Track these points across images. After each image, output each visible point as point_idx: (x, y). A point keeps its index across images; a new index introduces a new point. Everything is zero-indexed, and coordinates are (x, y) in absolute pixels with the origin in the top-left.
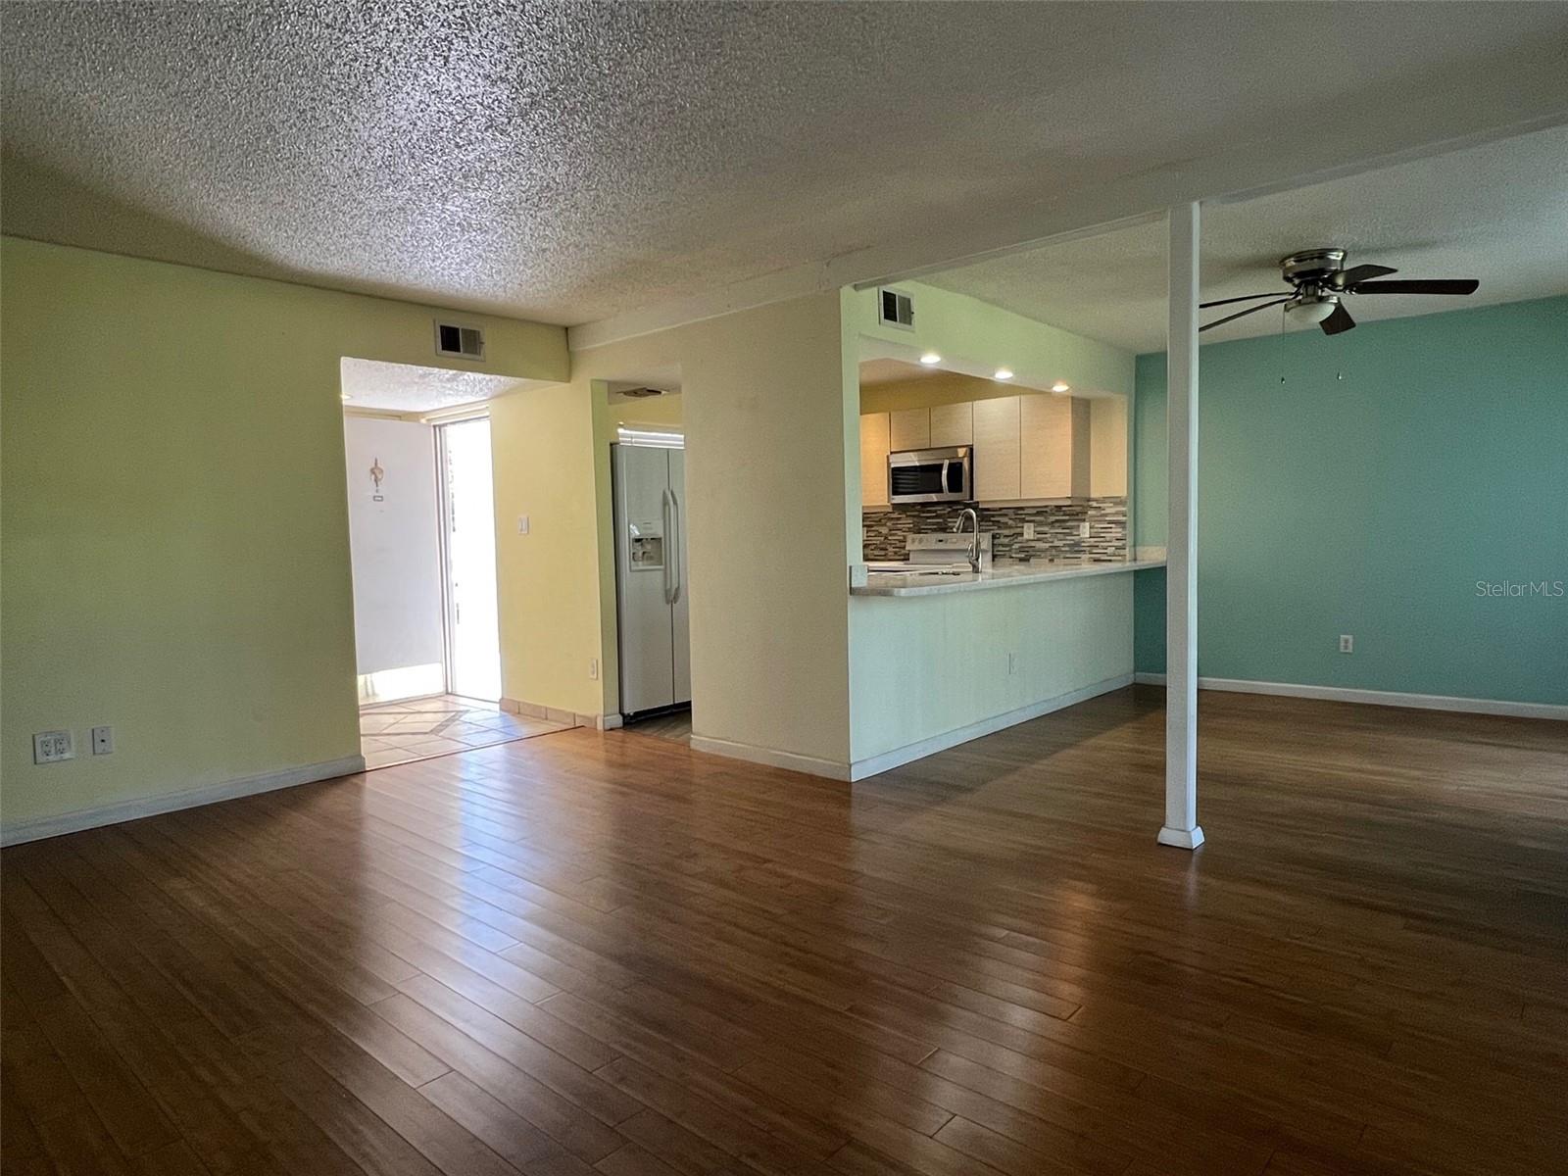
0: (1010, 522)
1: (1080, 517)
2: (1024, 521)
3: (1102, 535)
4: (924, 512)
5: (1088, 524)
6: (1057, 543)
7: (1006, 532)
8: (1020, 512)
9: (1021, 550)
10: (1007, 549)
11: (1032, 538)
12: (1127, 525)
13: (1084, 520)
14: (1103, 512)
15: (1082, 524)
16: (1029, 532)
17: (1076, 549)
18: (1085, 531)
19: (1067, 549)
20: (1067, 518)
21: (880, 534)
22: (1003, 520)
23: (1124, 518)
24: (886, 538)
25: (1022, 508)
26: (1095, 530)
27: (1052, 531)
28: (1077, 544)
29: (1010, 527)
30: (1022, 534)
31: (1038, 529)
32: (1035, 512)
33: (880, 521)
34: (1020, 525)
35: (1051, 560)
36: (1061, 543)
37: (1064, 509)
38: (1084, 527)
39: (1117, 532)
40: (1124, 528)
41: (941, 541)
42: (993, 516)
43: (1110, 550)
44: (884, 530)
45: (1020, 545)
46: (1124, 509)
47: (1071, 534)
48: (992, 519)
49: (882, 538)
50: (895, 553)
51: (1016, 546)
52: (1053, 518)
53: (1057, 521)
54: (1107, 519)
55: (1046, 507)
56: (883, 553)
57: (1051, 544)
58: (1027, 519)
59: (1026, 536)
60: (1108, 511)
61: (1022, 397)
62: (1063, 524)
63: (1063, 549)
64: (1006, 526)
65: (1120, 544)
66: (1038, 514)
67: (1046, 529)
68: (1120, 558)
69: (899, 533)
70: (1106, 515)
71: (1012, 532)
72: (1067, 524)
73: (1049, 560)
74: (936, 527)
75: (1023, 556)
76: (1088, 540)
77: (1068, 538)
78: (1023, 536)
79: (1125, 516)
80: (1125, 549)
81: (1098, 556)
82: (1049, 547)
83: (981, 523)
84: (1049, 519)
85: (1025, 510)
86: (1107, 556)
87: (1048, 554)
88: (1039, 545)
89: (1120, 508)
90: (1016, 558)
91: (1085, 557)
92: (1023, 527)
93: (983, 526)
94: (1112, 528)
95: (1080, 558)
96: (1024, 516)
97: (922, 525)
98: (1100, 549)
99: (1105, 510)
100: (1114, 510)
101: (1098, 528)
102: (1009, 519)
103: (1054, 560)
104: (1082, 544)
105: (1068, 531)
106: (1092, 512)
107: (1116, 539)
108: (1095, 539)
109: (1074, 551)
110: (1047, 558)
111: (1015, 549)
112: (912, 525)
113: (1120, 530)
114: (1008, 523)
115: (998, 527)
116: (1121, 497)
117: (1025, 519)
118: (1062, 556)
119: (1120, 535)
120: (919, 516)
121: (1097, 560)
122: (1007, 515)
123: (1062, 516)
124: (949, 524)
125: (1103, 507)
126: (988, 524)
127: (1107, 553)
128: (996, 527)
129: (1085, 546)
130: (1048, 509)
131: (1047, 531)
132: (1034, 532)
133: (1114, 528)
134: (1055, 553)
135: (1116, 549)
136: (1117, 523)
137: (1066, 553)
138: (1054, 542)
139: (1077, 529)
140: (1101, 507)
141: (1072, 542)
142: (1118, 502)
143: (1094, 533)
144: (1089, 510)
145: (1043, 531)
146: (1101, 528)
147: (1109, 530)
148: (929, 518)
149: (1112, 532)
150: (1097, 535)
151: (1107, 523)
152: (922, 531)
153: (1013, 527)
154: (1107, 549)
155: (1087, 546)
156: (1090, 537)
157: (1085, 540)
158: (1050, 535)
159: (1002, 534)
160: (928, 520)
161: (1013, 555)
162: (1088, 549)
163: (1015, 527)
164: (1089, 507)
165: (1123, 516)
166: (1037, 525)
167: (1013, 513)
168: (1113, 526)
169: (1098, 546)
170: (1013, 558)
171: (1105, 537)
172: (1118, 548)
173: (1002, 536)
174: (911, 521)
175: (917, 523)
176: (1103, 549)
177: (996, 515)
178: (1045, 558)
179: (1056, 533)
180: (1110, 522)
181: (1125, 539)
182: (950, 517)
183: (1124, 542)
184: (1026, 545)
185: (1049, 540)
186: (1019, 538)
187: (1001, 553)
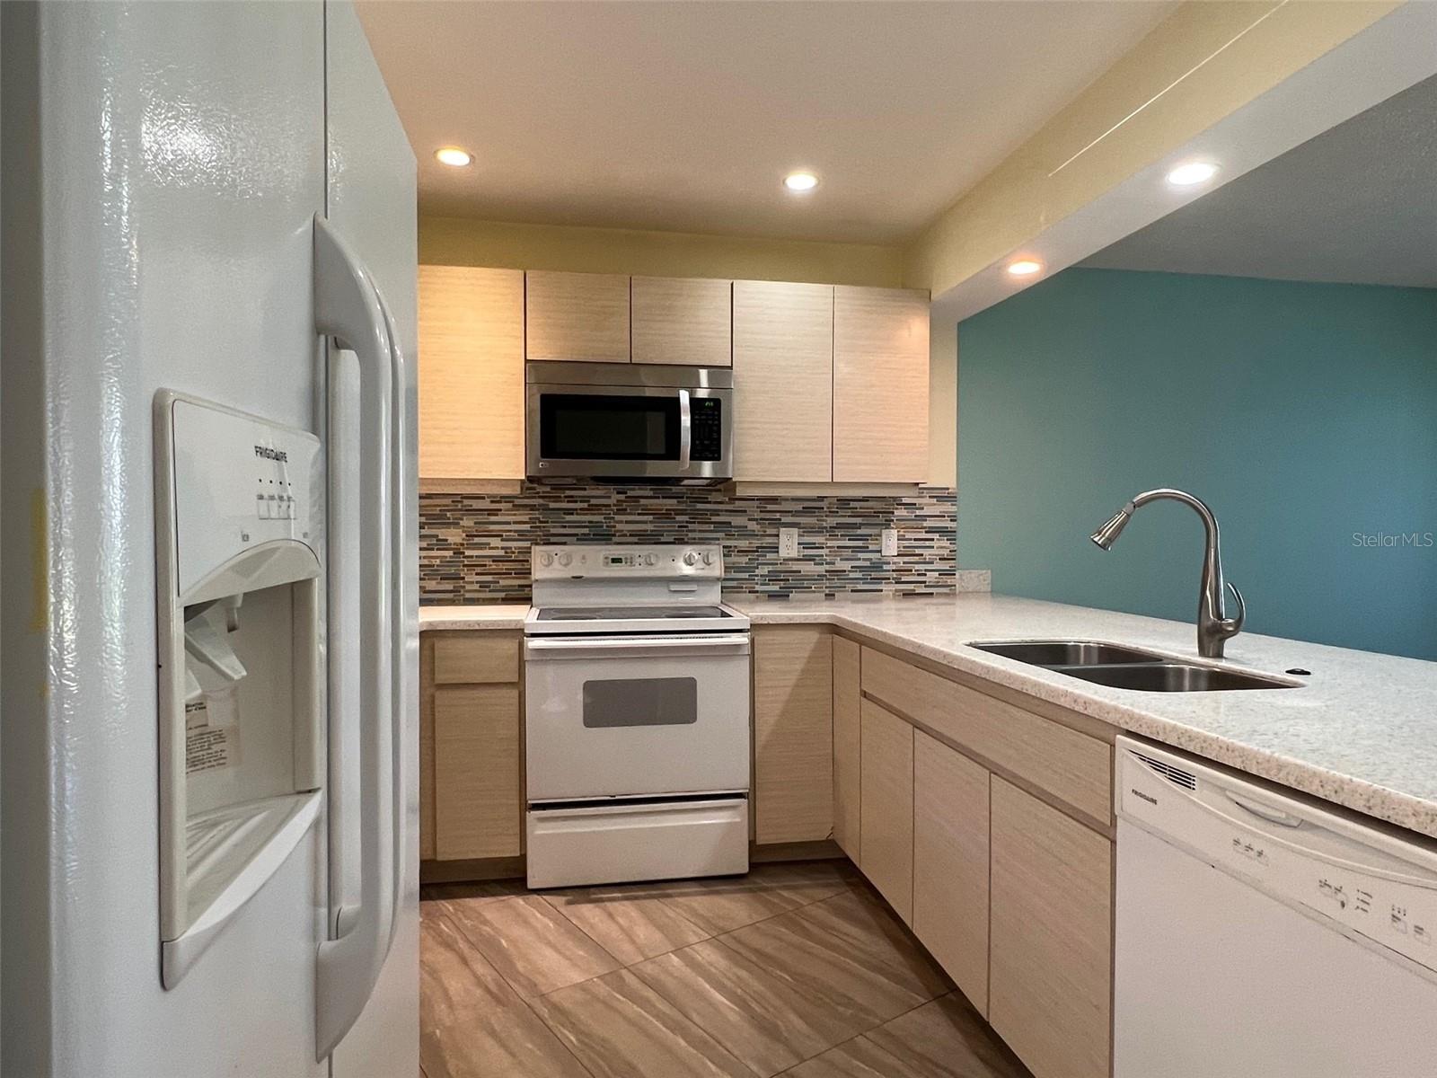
0: (753, 526)
1: (881, 519)
2: (778, 524)
3: (918, 551)
4: (557, 499)
5: (894, 532)
6: (840, 565)
7: (743, 544)
8: (770, 507)
9: (773, 577)
10: (746, 575)
11: (795, 555)
12: (959, 535)
13: (888, 527)
14: (918, 513)
15: (885, 532)
16: (789, 544)
17: (874, 575)
18: (890, 543)
19: (859, 575)
20: (858, 520)
22: (737, 521)
23: (953, 525)
24: (458, 553)
25: (774, 500)
26: (906, 543)
27: (829, 543)
28: (877, 566)
29: (753, 535)
30: (775, 549)
31: (807, 539)
32: (799, 507)
33: (442, 516)
34: (774, 531)
35: (830, 596)
36: (847, 566)
37: (852, 504)
38: (888, 537)
39: (940, 545)
40: (952, 540)
41: (614, 561)
42: (716, 513)
43: (932, 577)
44: (454, 536)
45: (771, 568)
46: (954, 509)
47: (865, 549)
48: (714, 519)
49: (451, 553)
50: (483, 585)
51: (764, 570)
52: (832, 521)
53: (840, 526)
54: (925, 524)
55: (821, 499)
56: (449, 586)
57: (828, 567)
58: (784, 520)
59: (783, 553)
60: (926, 512)
61: (836, 286)
62: (851, 532)
63: (852, 575)
64: (744, 533)
65: (945, 566)
66: (807, 511)
67: (819, 539)
68: (947, 590)
69: (495, 542)
70: (924, 518)
71: (756, 543)
72: (859, 532)
73: (826, 595)
74: (586, 531)
75: (776, 588)
76: (896, 559)
77: (860, 555)
78: (778, 552)
79: (955, 520)
80: (955, 574)
81: (911, 587)
82: (826, 571)
83: (691, 526)
84: (826, 521)
85: (780, 504)
86: (925, 586)
87: (823, 584)
88: (808, 568)
89: (948, 507)
90: (762, 592)
91: (888, 588)
92: (778, 536)
93: (695, 531)
94: (933, 540)
95: (881, 591)
96: (778, 514)
97: (554, 527)
98: (914, 575)
99: (923, 508)
100: (936, 510)
101: (911, 539)
102: (749, 520)
103: (834, 595)
104: (885, 567)
105: (860, 543)
106: (901, 512)
107: (940, 559)
108: (906, 559)
109: (871, 579)
110: (823, 592)
111: (761, 576)
112: (527, 527)
113: (947, 544)
114: (746, 527)
115: (726, 535)
116: (948, 489)
117: (780, 520)
118: (849, 587)
119: (945, 553)
120: (546, 508)
121: (908, 595)
122: (745, 511)
123: (849, 516)
124: (619, 526)
125: (920, 504)
126: (705, 527)
127: (925, 582)
128: (721, 535)
129: (889, 571)
130: (824, 504)
131: (823, 544)
132: (799, 544)
133: (938, 539)
134: (837, 583)
135: (940, 575)
136: (943, 531)
137: (857, 583)
138: (834, 564)
139: (877, 540)
140: (915, 504)
141: (868, 564)
142: (943, 496)
143: (904, 547)
144: (897, 509)
145: (815, 544)
146: (915, 540)
147: (927, 543)
148: (570, 512)
149: (933, 547)
150: (910, 551)
151: (926, 532)
152: (553, 539)
153: (757, 535)
154: (925, 575)
155: (893, 571)
156: (898, 555)
157: (889, 559)
158: (828, 550)
159: (735, 547)
160: (568, 518)
161: (758, 588)
162: (895, 575)
163: (762, 535)
164: (897, 504)
165: (951, 520)
166: (804, 532)
167: (758, 507)
168: (936, 536)
169: (911, 571)
170: (757, 592)
171: (922, 555)
172: (943, 573)
173: (733, 551)
174: (526, 518)
175: (541, 522)
176: (919, 575)
177: (722, 511)
178: (819, 592)
179: (838, 547)
180: (930, 530)
181: (954, 559)
182: (622, 511)
183: (952, 563)
184: (779, 568)
185: (826, 560)
186: (769, 556)
187: (734, 584)
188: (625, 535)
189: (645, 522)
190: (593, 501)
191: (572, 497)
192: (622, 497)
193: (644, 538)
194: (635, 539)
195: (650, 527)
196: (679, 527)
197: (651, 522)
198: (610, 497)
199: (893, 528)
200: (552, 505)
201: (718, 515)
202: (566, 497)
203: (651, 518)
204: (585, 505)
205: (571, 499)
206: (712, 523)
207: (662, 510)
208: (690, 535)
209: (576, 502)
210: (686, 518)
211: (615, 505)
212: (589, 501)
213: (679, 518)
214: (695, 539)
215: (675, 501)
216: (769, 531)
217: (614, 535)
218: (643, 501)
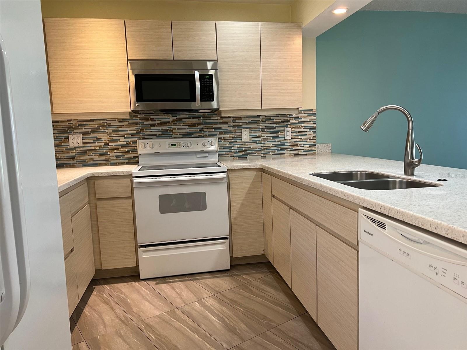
0: (230, 129)
1: (284, 124)
2: (241, 128)
3: (300, 137)
4: (147, 120)
5: (290, 129)
6: (267, 144)
7: (227, 137)
8: (237, 121)
9: (239, 150)
10: (229, 150)
11: (248, 140)
12: (317, 129)
13: (287, 127)
14: (300, 120)
15: (286, 129)
16: (246, 136)
17: (281, 147)
18: (288, 134)
19: (275, 148)
20: (274, 125)
21: (99, 141)
22: (224, 127)
23: (315, 125)
24: (106, 144)
25: (239, 118)
26: (295, 134)
27: (263, 135)
28: (283, 144)
29: (230, 133)
30: (240, 138)
31: (253, 134)
32: (250, 120)
33: (98, 128)
34: (239, 131)
35: (263, 157)
36: (270, 144)
37: (272, 118)
38: (287, 131)
39: (310, 134)
40: (314, 132)
41: (172, 145)
42: (215, 124)
43: (306, 147)
44: (104, 137)
45: (239, 146)
46: (315, 118)
47: (278, 137)
48: (214, 126)
49: (103, 144)
50: (118, 157)
51: (236, 147)
52: (263, 126)
53: (267, 128)
54: (303, 125)
55: (259, 116)
56: (103, 158)
57: (262, 145)
58: (243, 126)
59: (244, 140)
60: (303, 120)
61: (261, 22)
62: (272, 130)
63: (272, 148)
64: (227, 132)
65: (312, 142)
66: (253, 122)
67: (258, 134)
68: (312, 152)
69: (122, 139)
70: (302, 122)
71: (232, 136)
72: (275, 130)
73: (262, 156)
74: (160, 133)
75: (241, 154)
76: (290, 141)
77: (276, 139)
78: (241, 139)
79: (316, 123)
80: (315, 146)
81: (297, 152)
82: (262, 147)
83: (205, 130)
84: (261, 126)
85: (242, 119)
86: (303, 151)
87: (261, 152)
88: (254, 146)
89: (312, 118)
90: (235, 156)
91: (288, 153)
92: (241, 133)
93: (206, 132)
94: (306, 132)
95: (285, 154)
96: (241, 124)
97: (147, 132)
98: (299, 147)
99: (302, 119)
100: (308, 119)
101: (297, 132)
102: (229, 126)
103: (265, 156)
104: (286, 144)
105: (275, 135)
106: (292, 121)
107: (309, 140)
108: (295, 140)
109: (280, 149)
110: (261, 155)
111: (235, 150)
112: (135, 132)
113: (312, 133)
114: (228, 129)
115: (220, 133)
116: (312, 110)
117: (242, 126)
118: (272, 153)
119: (312, 137)
120: (143, 124)
121: (296, 155)
122: (227, 123)
123: (271, 123)
124: (174, 131)
125: (300, 117)
126: (211, 130)
127: (303, 150)
128: (218, 133)
129: (288, 145)
130: (260, 118)
131: (260, 135)
132: (250, 136)
133: (308, 132)
134: (267, 151)
135: (309, 146)
136: (310, 128)
137: (275, 151)
138: (265, 143)
139: (283, 133)
140: (299, 117)
141: (279, 143)
142: (311, 113)
143: (294, 135)
144: (291, 119)
145: (257, 135)
146: (299, 132)
147: (304, 133)
148: (153, 125)
149: (306, 135)
150: (296, 137)
151: (303, 129)
152: (146, 137)
153: (233, 133)
154: (303, 146)
155: (290, 145)
156: (292, 139)
157: (288, 141)
158: (262, 138)
159: (224, 138)
160: (153, 128)
161: (234, 154)
162: (290, 147)
163: (234, 133)
164: (291, 117)
165: (314, 123)
166: (252, 131)
167: (232, 121)
168: (307, 130)
169: (297, 145)
170: (233, 156)
171: (302, 138)
172: (310, 145)
173: (223, 140)
174: (134, 128)
175: (141, 130)
176: (300, 147)
177: (217, 123)
178: (259, 155)
179: (266, 137)
180: (305, 128)
181: (315, 139)
182: (175, 124)
183: (314, 141)
184: (243, 146)
185: (261, 142)
186: (238, 141)
187: (224, 153)
188: (177, 134)
189: (185, 129)
190: (163, 120)
191: (154, 119)
192: (175, 118)
193: (185, 135)
194: (182, 136)
195: (187, 131)
196: (199, 130)
197: (188, 129)
198: (170, 119)
199: (289, 127)
200: (145, 123)
201: (216, 125)
202: (151, 119)
203: (187, 127)
204: (159, 122)
205: (153, 120)
206: (214, 128)
207: (192, 123)
208: (205, 133)
209: (155, 121)
210: (202, 126)
211: (172, 122)
212: (161, 120)
213: (199, 127)
214: (206, 135)
215: (197, 119)
216: (237, 131)
217: (173, 135)
218: (184, 120)
